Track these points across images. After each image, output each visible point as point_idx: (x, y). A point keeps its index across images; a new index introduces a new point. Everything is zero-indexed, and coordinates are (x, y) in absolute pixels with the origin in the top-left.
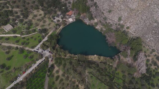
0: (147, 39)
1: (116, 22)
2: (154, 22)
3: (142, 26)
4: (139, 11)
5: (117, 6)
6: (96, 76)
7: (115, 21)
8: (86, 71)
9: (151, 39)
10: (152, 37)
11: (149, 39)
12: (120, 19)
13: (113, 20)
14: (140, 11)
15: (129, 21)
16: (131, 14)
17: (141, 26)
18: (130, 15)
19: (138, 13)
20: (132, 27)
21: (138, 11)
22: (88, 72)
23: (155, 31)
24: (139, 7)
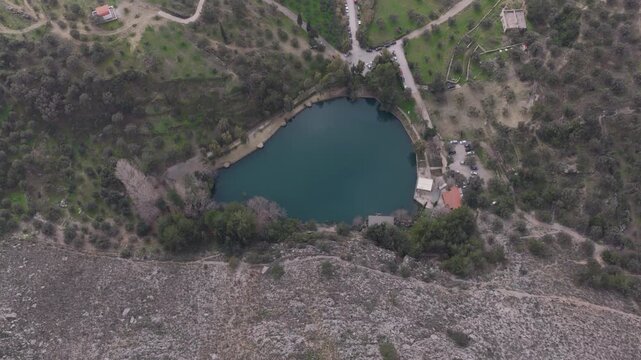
0: (159, 272)
1: (283, 260)
2: (166, 324)
3: (194, 293)
4: (232, 326)
5: (317, 299)
6: (211, 83)
7: (288, 261)
8: (235, 76)
9: (148, 277)
10: (147, 284)
11: (155, 273)
12: (278, 273)
13: (297, 259)
14: (229, 329)
15: (245, 284)
16: (252, 305)
17: (198, 292)
18: (253, 301)
19: (233, 318)
20: (225, 275)
21: (236, 324)
22: (230, 76)
23: (149, 300)
24: (240, 335)
